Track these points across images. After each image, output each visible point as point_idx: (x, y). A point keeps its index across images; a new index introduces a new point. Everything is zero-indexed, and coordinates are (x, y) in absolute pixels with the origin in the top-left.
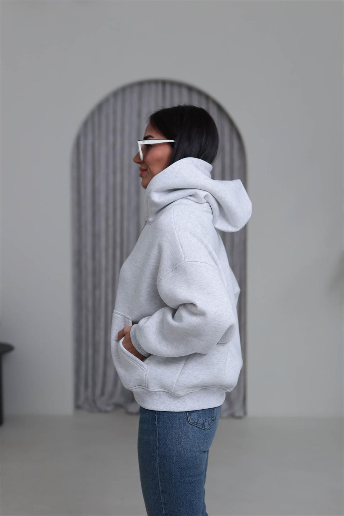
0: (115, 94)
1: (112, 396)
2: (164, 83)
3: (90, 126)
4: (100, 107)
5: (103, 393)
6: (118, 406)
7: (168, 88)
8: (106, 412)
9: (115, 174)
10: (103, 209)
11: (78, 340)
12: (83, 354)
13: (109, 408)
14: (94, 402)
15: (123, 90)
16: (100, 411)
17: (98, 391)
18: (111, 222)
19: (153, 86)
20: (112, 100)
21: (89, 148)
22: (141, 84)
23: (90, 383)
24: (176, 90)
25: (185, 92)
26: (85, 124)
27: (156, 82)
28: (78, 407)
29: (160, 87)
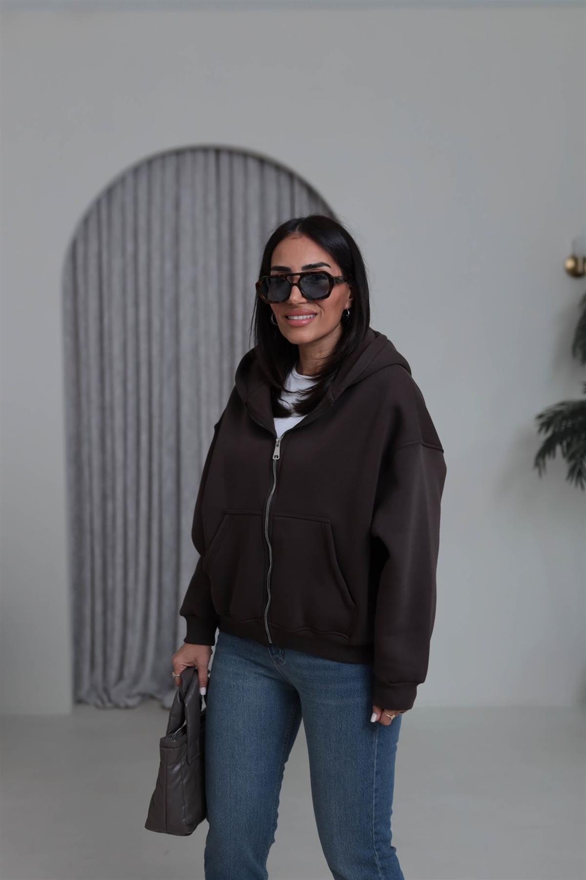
0: (136, 170)
1: (136, 681)
2: (218, 151)
3: (93, 224)
4: (110, 192)
5: (120, 677)
6: (147, 697)
7: (224, 159)
8: (127, 707)
9: (137, 305)
10: (118, 365)
11: (78, 587)
12: (87, 611)
13: (131, 702)
14: (106, 690)
15: (150, 162)
16: (117, 706)
17: (113, 674)
18: (131, 386)
19: (200, 157)
20: (130, 181)
21: (93, 262)
22: (179, 153)
23: (99, 659)
24: (238, 163)
25: (253, 165)
26: (86, 221)
27: (205, 150)
28: (78, 701)
29: (212, 157)
